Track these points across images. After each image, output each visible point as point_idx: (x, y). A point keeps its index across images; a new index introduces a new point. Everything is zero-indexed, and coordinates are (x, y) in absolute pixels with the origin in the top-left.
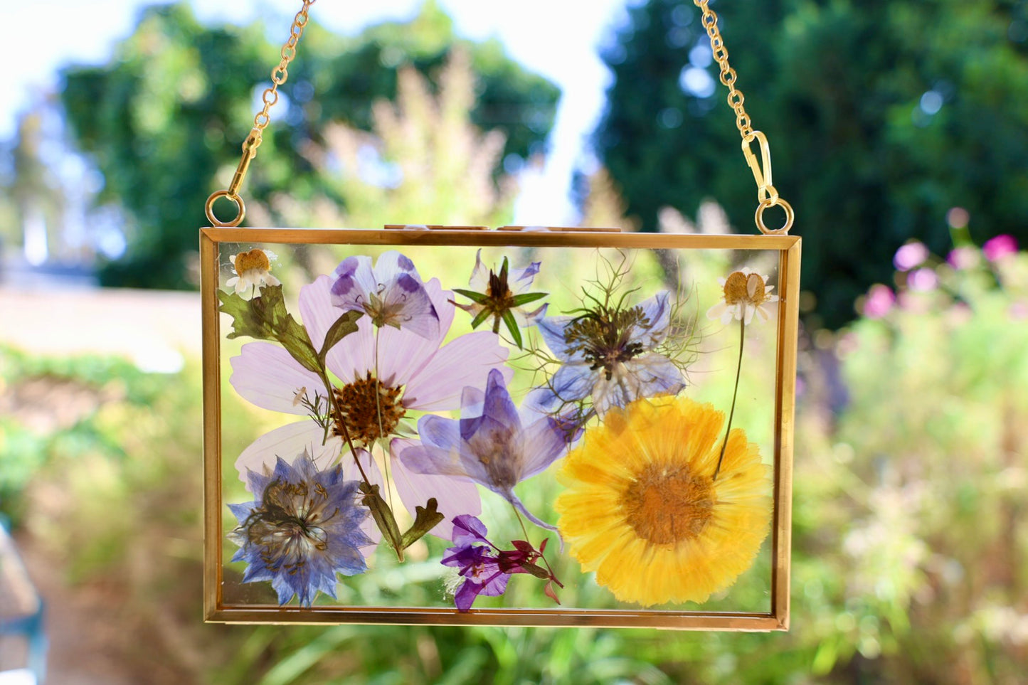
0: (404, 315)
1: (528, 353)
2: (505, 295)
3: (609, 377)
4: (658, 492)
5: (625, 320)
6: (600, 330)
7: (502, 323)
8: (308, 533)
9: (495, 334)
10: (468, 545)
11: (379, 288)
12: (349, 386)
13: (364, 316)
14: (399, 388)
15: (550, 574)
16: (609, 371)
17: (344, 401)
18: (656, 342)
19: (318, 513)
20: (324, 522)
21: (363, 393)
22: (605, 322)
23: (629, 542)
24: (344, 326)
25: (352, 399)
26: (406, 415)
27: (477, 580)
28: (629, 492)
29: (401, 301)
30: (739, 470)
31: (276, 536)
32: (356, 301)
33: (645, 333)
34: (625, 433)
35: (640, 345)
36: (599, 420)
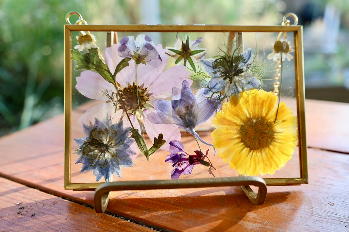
0: (148, 59)
1: (198, 74)
2: (188, 51)
3: (231, 82)
4: (253, 129)
5: (236, 60)
6: (227, 63)
7: (187, 62)
8: (108, 150)
9: (184, 66)
10: (176, 153)
11: (137, 49)
12: (126, 88)
13: (131, 59)
14: (146, 88)
15: (210, 164)
16: (231, 80)
17: (124, 94)
18: (249, 68)
19: (113, 142)
20: (115, 145)
21: (131, 91)
22: (228, 61)
23: (242, 150)
24: (123, 64)
25: (127, 93)
26: (149, 100)
27: (180, 168)
28: (241, 129)
29: (146, 54)
30: (284, 118)
31: (95, 152)
32: (128, 54)
33: (244, 65)
34: (238, 105)
35: (242, 69)
36: (228, 100)
